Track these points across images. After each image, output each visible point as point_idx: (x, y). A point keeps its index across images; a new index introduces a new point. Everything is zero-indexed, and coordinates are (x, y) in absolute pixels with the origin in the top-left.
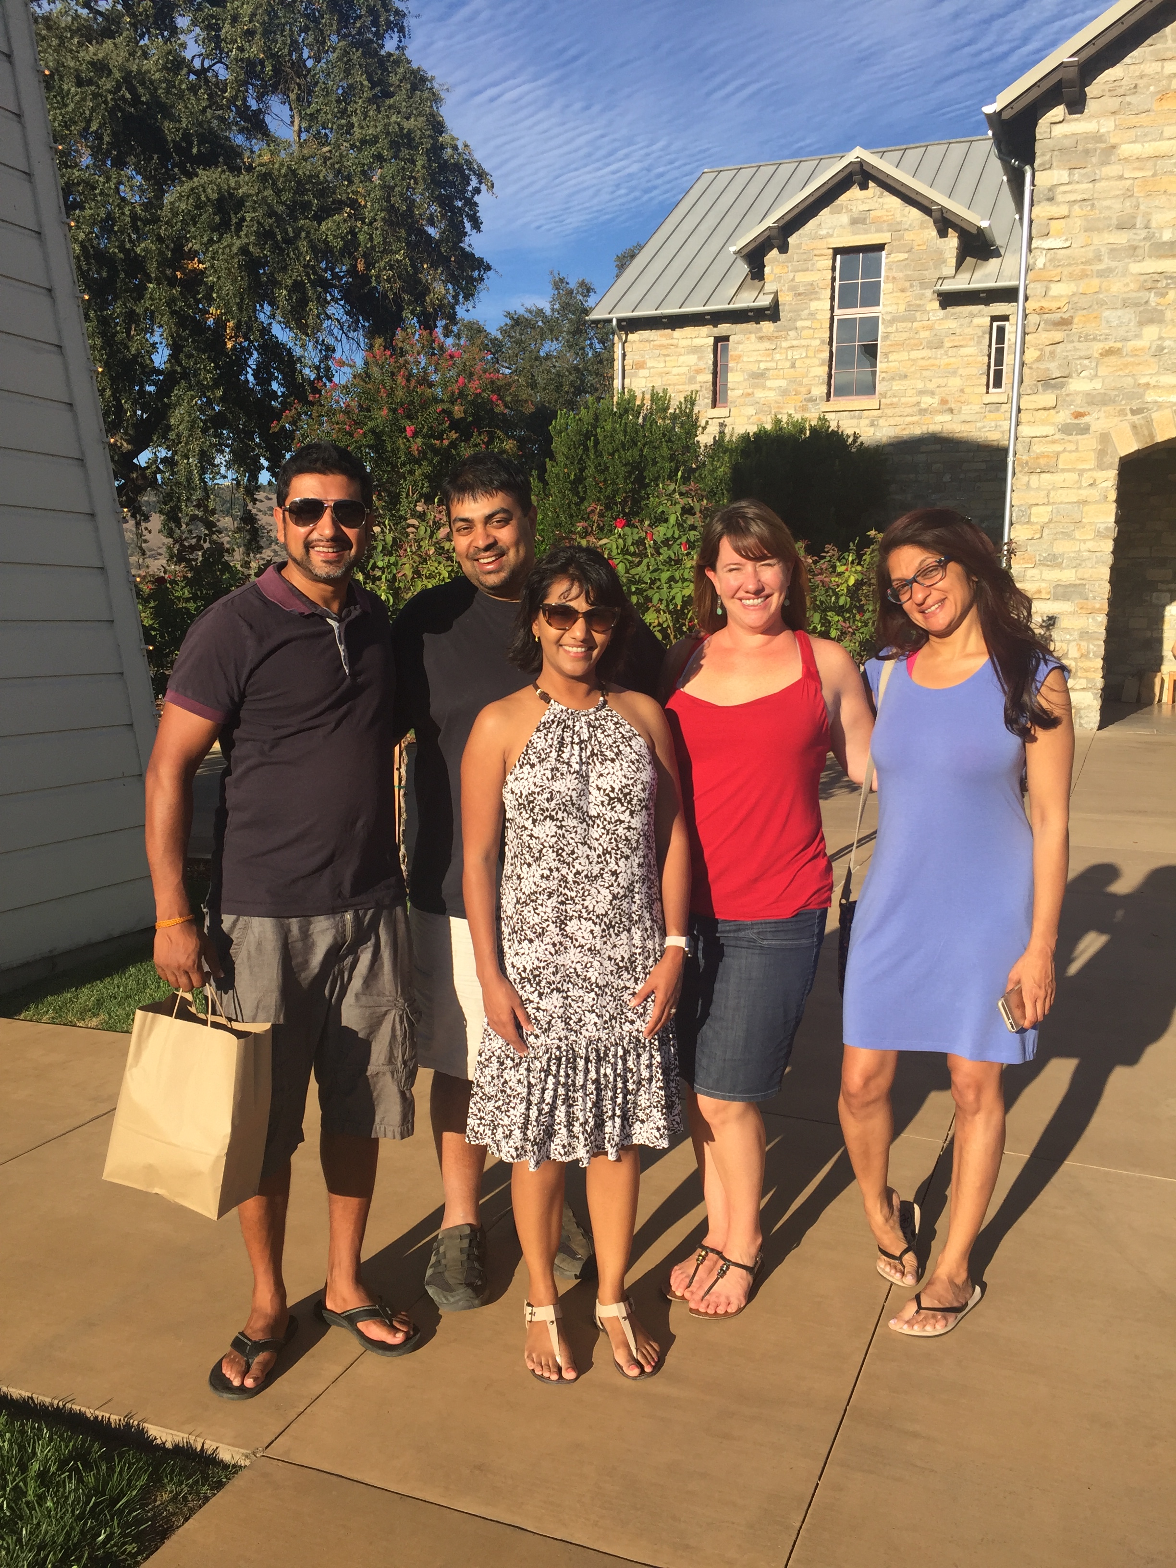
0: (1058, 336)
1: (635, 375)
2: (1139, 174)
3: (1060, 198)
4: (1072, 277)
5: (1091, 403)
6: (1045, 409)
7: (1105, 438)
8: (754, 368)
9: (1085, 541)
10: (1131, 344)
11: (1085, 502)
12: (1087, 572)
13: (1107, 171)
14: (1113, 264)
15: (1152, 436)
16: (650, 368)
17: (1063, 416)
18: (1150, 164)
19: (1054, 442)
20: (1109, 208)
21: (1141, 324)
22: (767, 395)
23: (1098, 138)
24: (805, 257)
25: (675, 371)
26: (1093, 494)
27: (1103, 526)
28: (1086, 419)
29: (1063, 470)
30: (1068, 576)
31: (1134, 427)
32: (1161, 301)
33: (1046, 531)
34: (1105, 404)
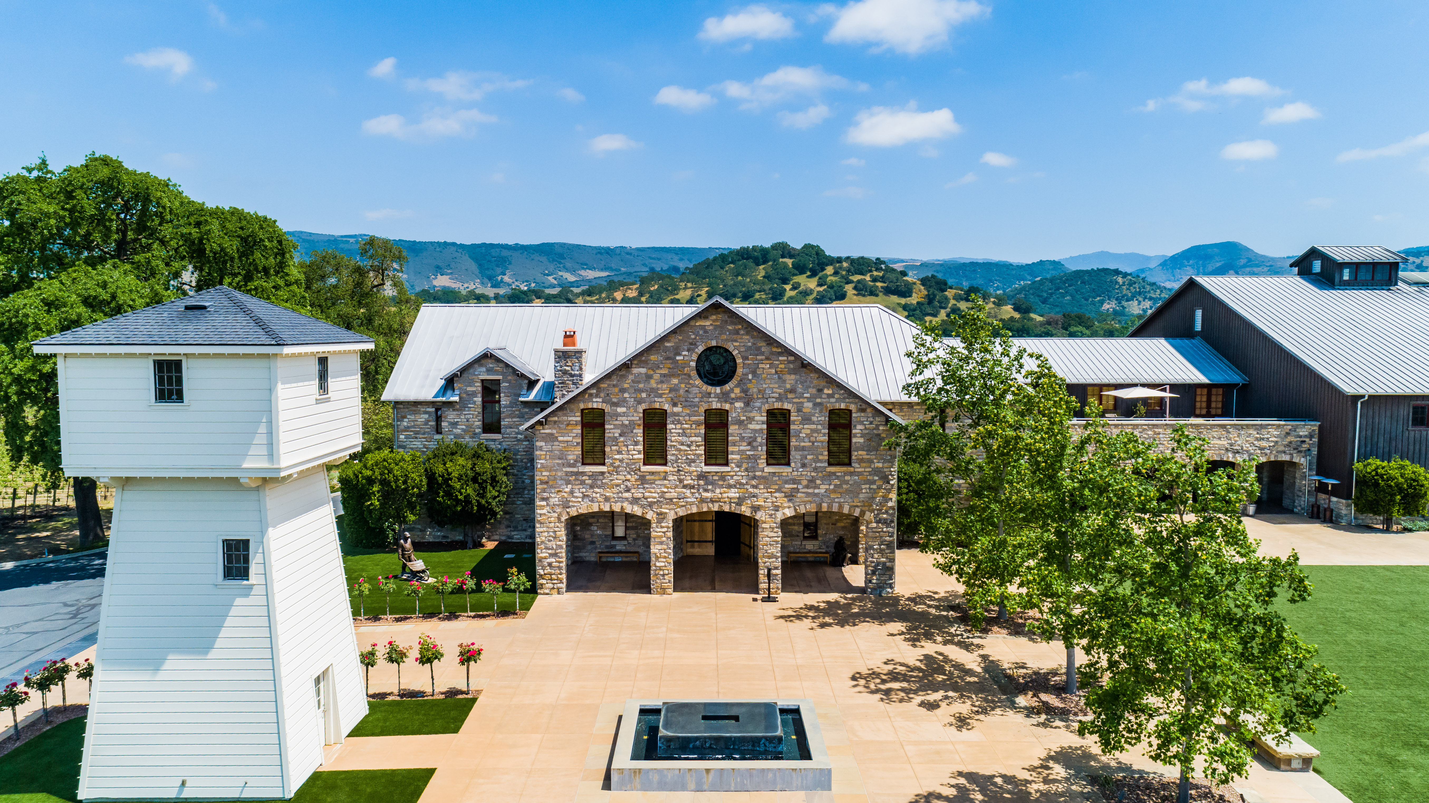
0: (545, 486)
1: (402, 421)
2: (564, 445)
3: (543, 450)
5: (555, 505)
6: (543, 506)
7: (560, 515)
8: (452, 421)
10: (565, 490)
11: (556, 532)
13: (555, 443)
14: (559, 468)
16: (409, 419)
17: (548, 508)
19: (546, 515)
20: (556, 453)
21: (567, 484)
22: (458, 431)
24: (470, 381)
25: (419, 420)
27: (561, 538)
28: (555, 509)
29: (550, 523)
31: (567, 512)
32: (571, 478)
34: (559, 505)
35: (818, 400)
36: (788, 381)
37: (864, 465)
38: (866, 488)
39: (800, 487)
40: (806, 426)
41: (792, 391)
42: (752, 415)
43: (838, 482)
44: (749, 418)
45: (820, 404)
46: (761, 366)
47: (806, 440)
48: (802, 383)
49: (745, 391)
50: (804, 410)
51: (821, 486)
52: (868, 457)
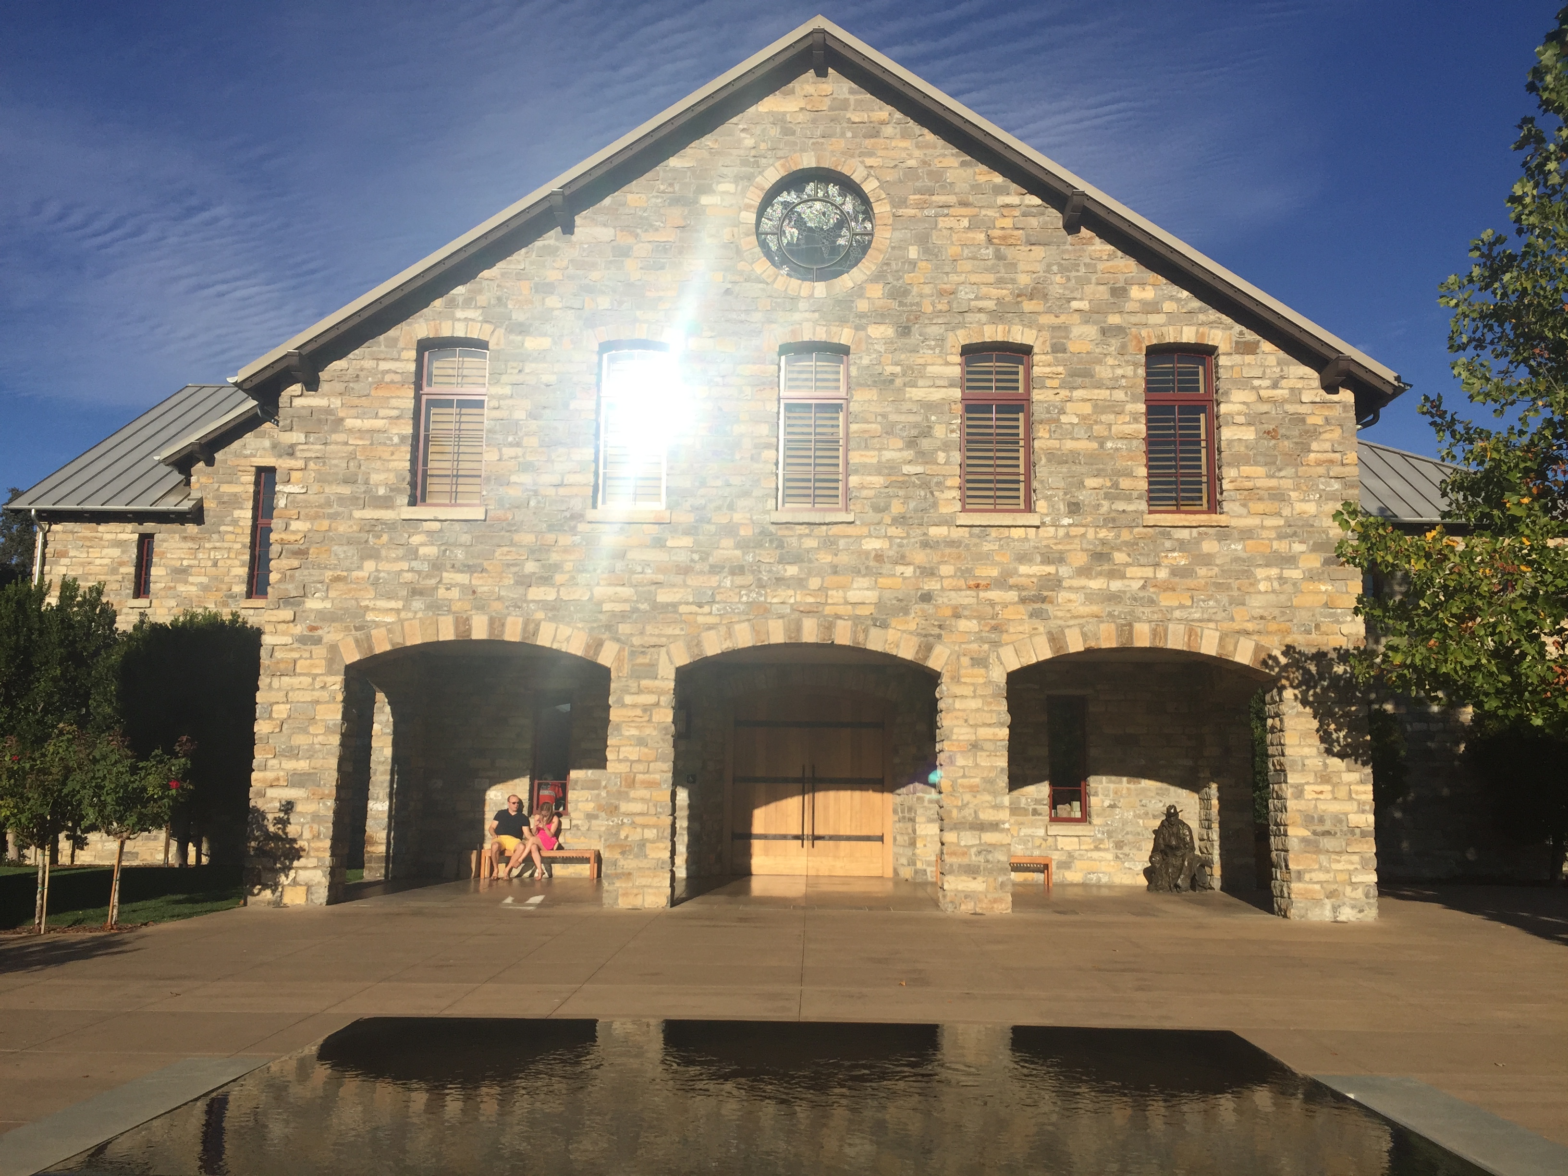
0: (296, 563)
1: (57, 563)
2: (360, 443)
3: (298, 454)
4: (308, 518)
5: (323, 620)
6: (284, 622)
7: (333, 649)
8: (178, 564)
9: (317, 735)
10: (355, 574)
11: (317, 702)
12: (318, 763)
13: (335, 437)
14: (341, 509)
15: (371, 648)
16: (72, 557)
17: (299, 629)
18: (368, 436)
19: (292, 650)
20: (336, 466)
21: (363, 558)
22: (189, 589)
23: (328, 411)
24: (229, 471)
25: (98, 562)
26: (324, 695)
27: (331, 723)
28: (320, 632)
29: (300, 674)
30: (302, 765)
31: (357, 641)
32: (377, 541)
33: (285, 726)
34: (333, 621)
35: (1114, 319)
36: (1021, 266)
37: (1260, 507)
38: (1268, 578)
39: (1064, 571)
40: (1078, 394)
41: (1036, 292)
42: (917, 360)
43: (1180, 559)
44: (910, 367)
45: (1119, 330)
46: (943, 223)
47: (1081, 432)
48: (1063, 269)
49: (899, 293)
50: (1072, 347)
51: (1130, 572)
52: (1273, 483)
